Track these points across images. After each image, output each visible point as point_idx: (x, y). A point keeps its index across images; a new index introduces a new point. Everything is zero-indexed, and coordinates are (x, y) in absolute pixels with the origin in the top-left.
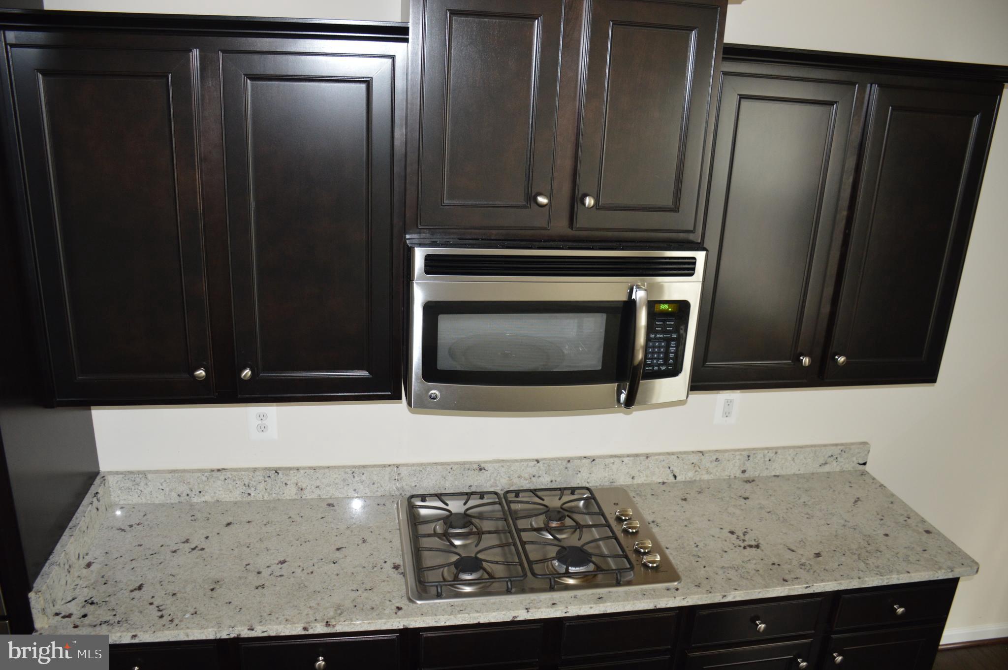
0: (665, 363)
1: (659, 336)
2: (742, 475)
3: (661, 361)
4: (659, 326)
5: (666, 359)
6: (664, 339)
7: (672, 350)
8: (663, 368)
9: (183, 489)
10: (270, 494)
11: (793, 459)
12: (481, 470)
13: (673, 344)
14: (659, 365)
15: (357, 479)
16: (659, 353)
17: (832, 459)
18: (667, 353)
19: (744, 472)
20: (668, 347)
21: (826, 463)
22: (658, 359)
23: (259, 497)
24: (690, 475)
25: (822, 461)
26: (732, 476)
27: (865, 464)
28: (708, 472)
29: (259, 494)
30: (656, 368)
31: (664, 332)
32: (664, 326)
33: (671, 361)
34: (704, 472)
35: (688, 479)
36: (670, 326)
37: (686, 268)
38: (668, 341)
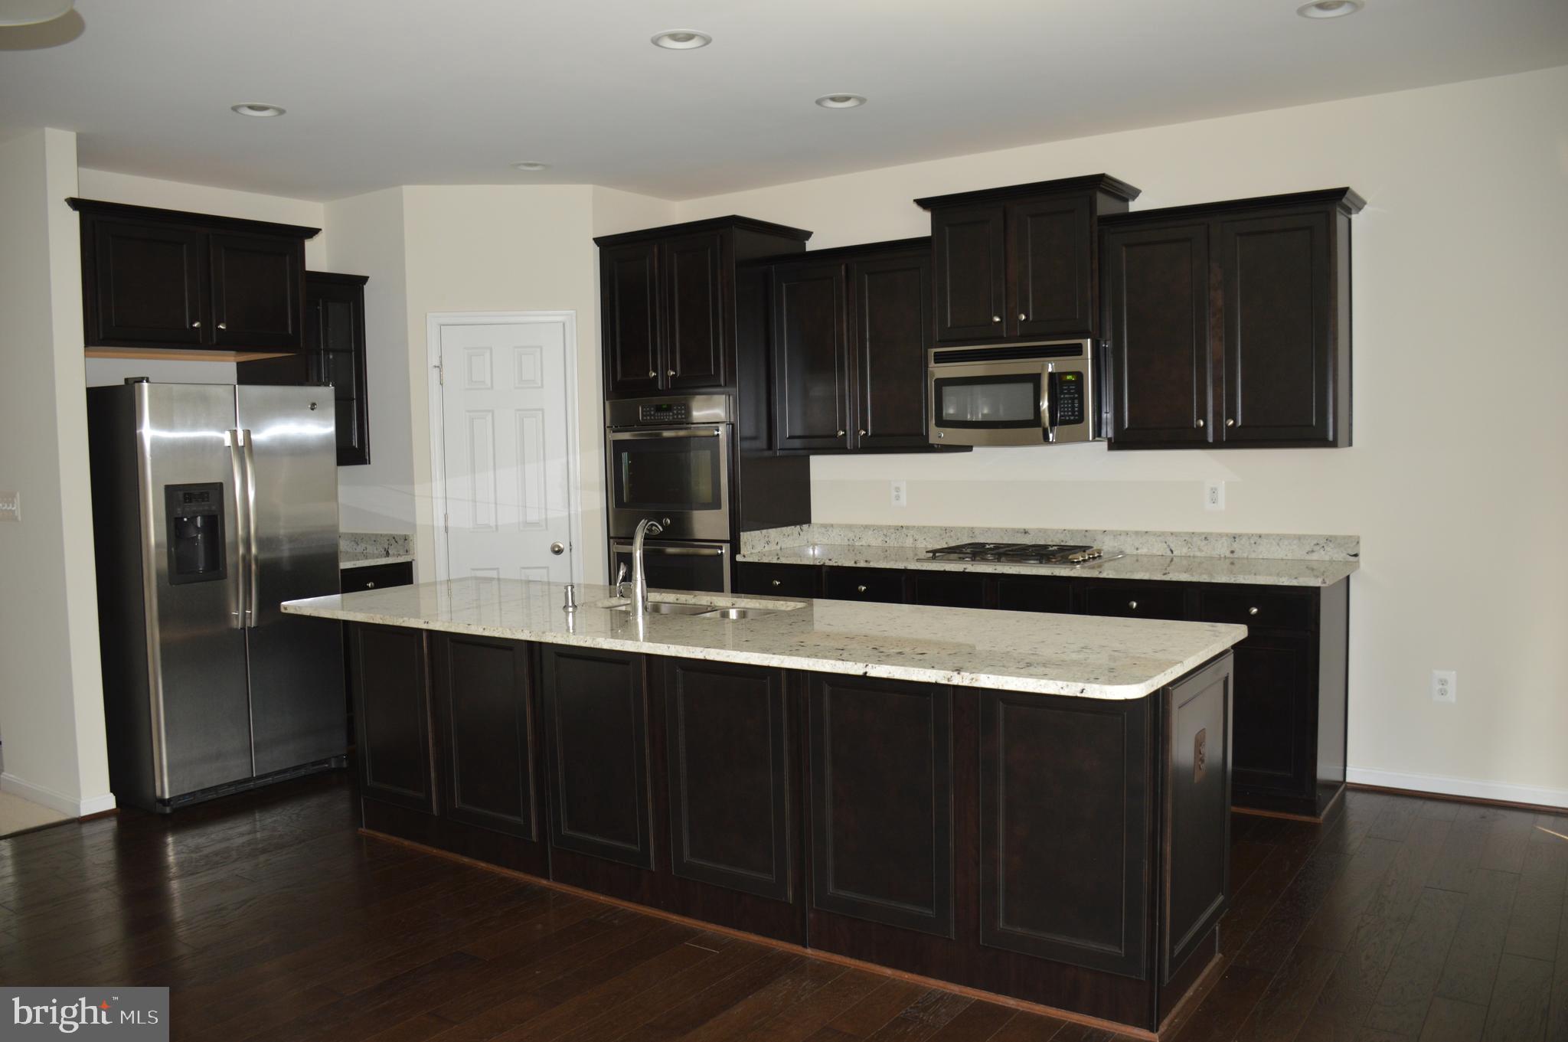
0: (1073, 415)
1: (1066, 396)
2: (1231, 555)
3: (1070, 413)
4: (1066, 389)
5: (1073, 412)
6: (1070, 398)
7: (1076, 405)
8: (1072, 418)
9: (851, 535)
10: (898, 542)
11: (1278, 544)
12: (1025, 533)
13: (1076, 401)
14: (1069, 416)
15: (948, 534)
16: (1068, 407)
17: (1318, 548)
18: (1073, 407)
19: (1232, 552)
20: (1073, 403)
21: (1313, 551)
22: (1068, 412)
23: (892, 545)
24: (1185, 551)
25: (1308, 548)
26: (1222, 556)
27: (1356, 555)
28: (1200, 550)
29: (892, 543)
30: (1067, 418)
31: (1069, 393)
32: (1069, 390)
33: (1077, 413)
34: (1196, 549)
35: (1183, 554)
36: (1072, 389)
37: (1078, 350)
38: (1073, 399)
